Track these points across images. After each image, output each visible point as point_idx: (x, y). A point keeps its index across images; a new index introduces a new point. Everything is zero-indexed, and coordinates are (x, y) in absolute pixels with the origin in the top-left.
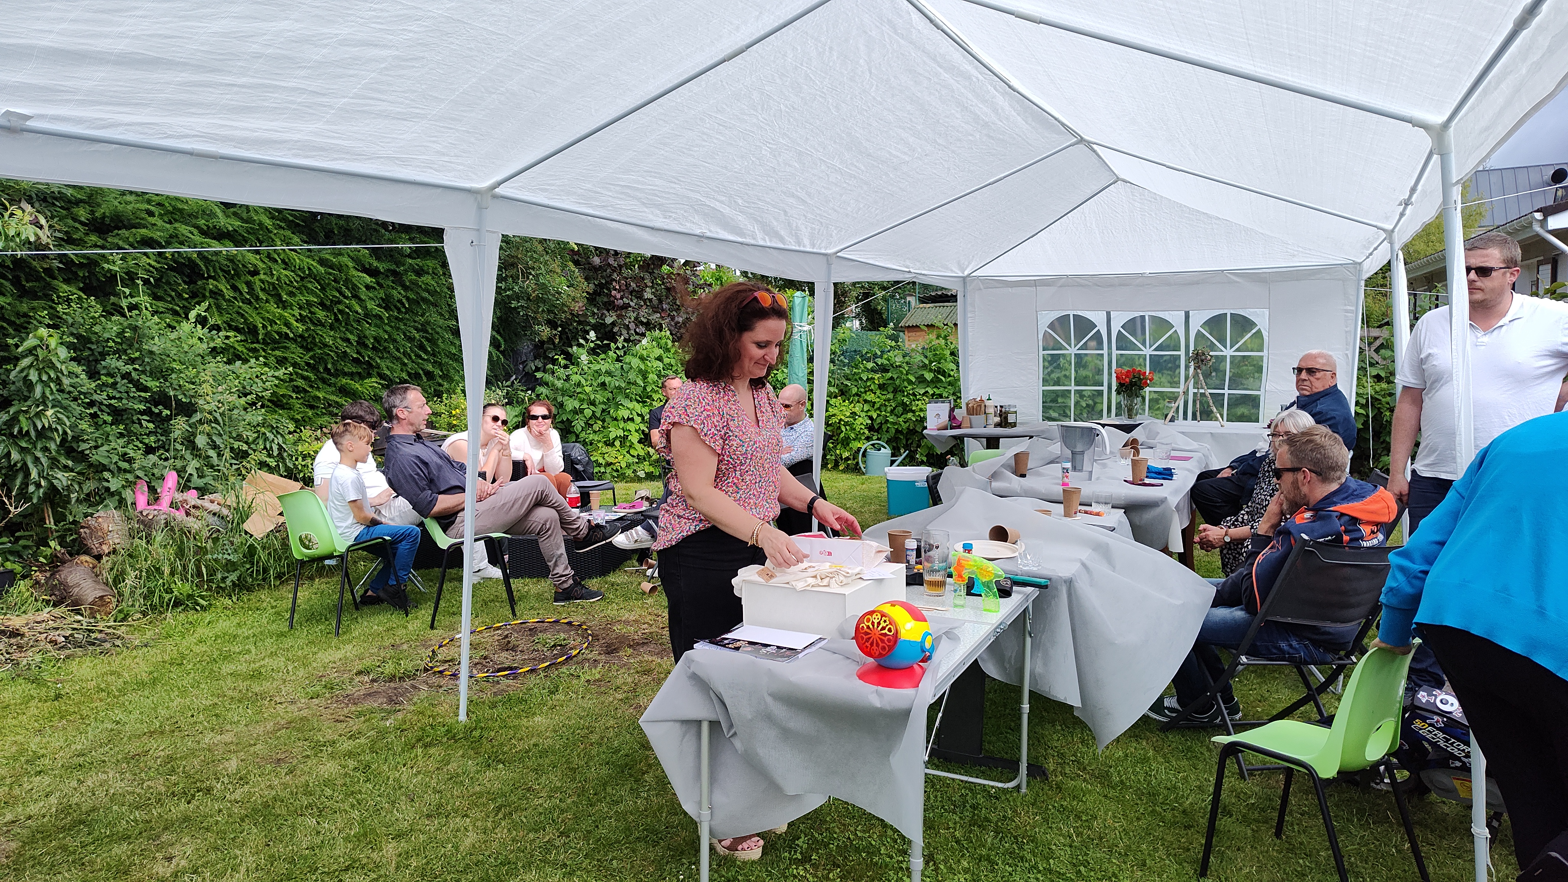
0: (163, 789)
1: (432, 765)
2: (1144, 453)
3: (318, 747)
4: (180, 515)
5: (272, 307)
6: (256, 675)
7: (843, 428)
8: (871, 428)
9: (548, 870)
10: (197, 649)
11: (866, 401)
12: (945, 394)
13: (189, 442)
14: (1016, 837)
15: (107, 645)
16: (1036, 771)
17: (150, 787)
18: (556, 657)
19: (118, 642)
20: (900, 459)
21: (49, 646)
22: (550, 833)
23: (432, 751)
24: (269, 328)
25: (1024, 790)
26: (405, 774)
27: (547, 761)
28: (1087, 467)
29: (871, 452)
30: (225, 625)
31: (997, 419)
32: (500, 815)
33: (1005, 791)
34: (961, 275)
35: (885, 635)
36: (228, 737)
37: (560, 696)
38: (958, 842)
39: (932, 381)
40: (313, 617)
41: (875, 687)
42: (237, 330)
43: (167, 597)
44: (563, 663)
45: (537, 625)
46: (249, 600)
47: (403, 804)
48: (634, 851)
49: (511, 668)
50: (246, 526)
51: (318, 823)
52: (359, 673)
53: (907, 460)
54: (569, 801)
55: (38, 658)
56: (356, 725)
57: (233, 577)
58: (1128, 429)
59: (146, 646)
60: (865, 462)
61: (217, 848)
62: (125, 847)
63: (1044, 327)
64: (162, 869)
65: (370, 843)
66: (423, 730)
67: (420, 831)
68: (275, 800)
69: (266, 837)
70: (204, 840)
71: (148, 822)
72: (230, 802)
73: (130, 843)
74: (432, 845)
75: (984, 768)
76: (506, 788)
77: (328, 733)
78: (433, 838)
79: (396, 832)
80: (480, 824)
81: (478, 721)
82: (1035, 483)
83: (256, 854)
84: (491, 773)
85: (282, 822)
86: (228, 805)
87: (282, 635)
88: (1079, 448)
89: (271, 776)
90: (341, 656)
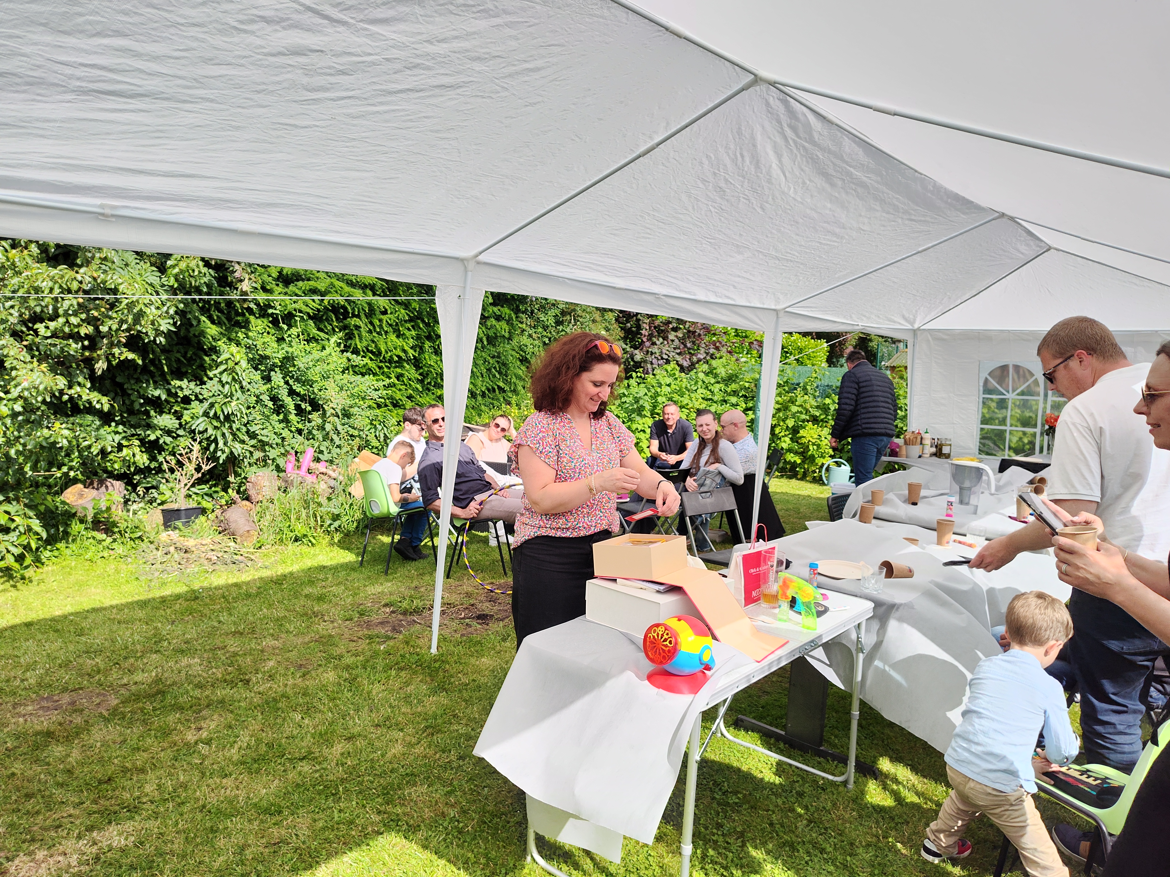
0: (220, 676)
1: (397, 685)
3: (330, 659)
6: (321, 598)
13: (322, 429)
15: (242, 565)
16: (867, 769)
17: (214, 673)
19: (249, 564)
21: (206, 562)
23: (403, 674)
25: (851, 786)
26: (377, 688)
28: (973, 500)
29: (833, 466)
31: (934, 450)
32: (425, 734)
33: (833, 783)
35: (666, 646)
36: (278, 643)
38: (771, 824)
40: (376, 560)
42: (372, 352)
46: (344, 542)
47: (365, 712)
50: (352, 489)
51: (302, 718)
52: (386, 605)
55: (196, 570)
56: (362, 645)
57: (336, 524)
60: (828, 476)
61: (230, 727)
62: (177, 715)
63: (985, 375)
64: (191, 737)
65: (327, 741)
66: (403, 656)
67: (366, 736)
68: (283, 696)
69: (263, 724)
70: (226, 719)
71: (199, 699)
72: (255, 693)
73: (182, 713)
74: (368, 750)
75: (822, 759)
76: (439, 712)
77: (340, 649)
78: (371, 744)
79: (349, 735)
80: (408, 738)
81: (442, 655)
82: (921, 511)
83: (252, 736)
84: (435, 698)
85: (279, 713)
86: (253, 695)
87: (353, 569)
88: (967, 484)
89: (290, 677)
90: (380, 590)
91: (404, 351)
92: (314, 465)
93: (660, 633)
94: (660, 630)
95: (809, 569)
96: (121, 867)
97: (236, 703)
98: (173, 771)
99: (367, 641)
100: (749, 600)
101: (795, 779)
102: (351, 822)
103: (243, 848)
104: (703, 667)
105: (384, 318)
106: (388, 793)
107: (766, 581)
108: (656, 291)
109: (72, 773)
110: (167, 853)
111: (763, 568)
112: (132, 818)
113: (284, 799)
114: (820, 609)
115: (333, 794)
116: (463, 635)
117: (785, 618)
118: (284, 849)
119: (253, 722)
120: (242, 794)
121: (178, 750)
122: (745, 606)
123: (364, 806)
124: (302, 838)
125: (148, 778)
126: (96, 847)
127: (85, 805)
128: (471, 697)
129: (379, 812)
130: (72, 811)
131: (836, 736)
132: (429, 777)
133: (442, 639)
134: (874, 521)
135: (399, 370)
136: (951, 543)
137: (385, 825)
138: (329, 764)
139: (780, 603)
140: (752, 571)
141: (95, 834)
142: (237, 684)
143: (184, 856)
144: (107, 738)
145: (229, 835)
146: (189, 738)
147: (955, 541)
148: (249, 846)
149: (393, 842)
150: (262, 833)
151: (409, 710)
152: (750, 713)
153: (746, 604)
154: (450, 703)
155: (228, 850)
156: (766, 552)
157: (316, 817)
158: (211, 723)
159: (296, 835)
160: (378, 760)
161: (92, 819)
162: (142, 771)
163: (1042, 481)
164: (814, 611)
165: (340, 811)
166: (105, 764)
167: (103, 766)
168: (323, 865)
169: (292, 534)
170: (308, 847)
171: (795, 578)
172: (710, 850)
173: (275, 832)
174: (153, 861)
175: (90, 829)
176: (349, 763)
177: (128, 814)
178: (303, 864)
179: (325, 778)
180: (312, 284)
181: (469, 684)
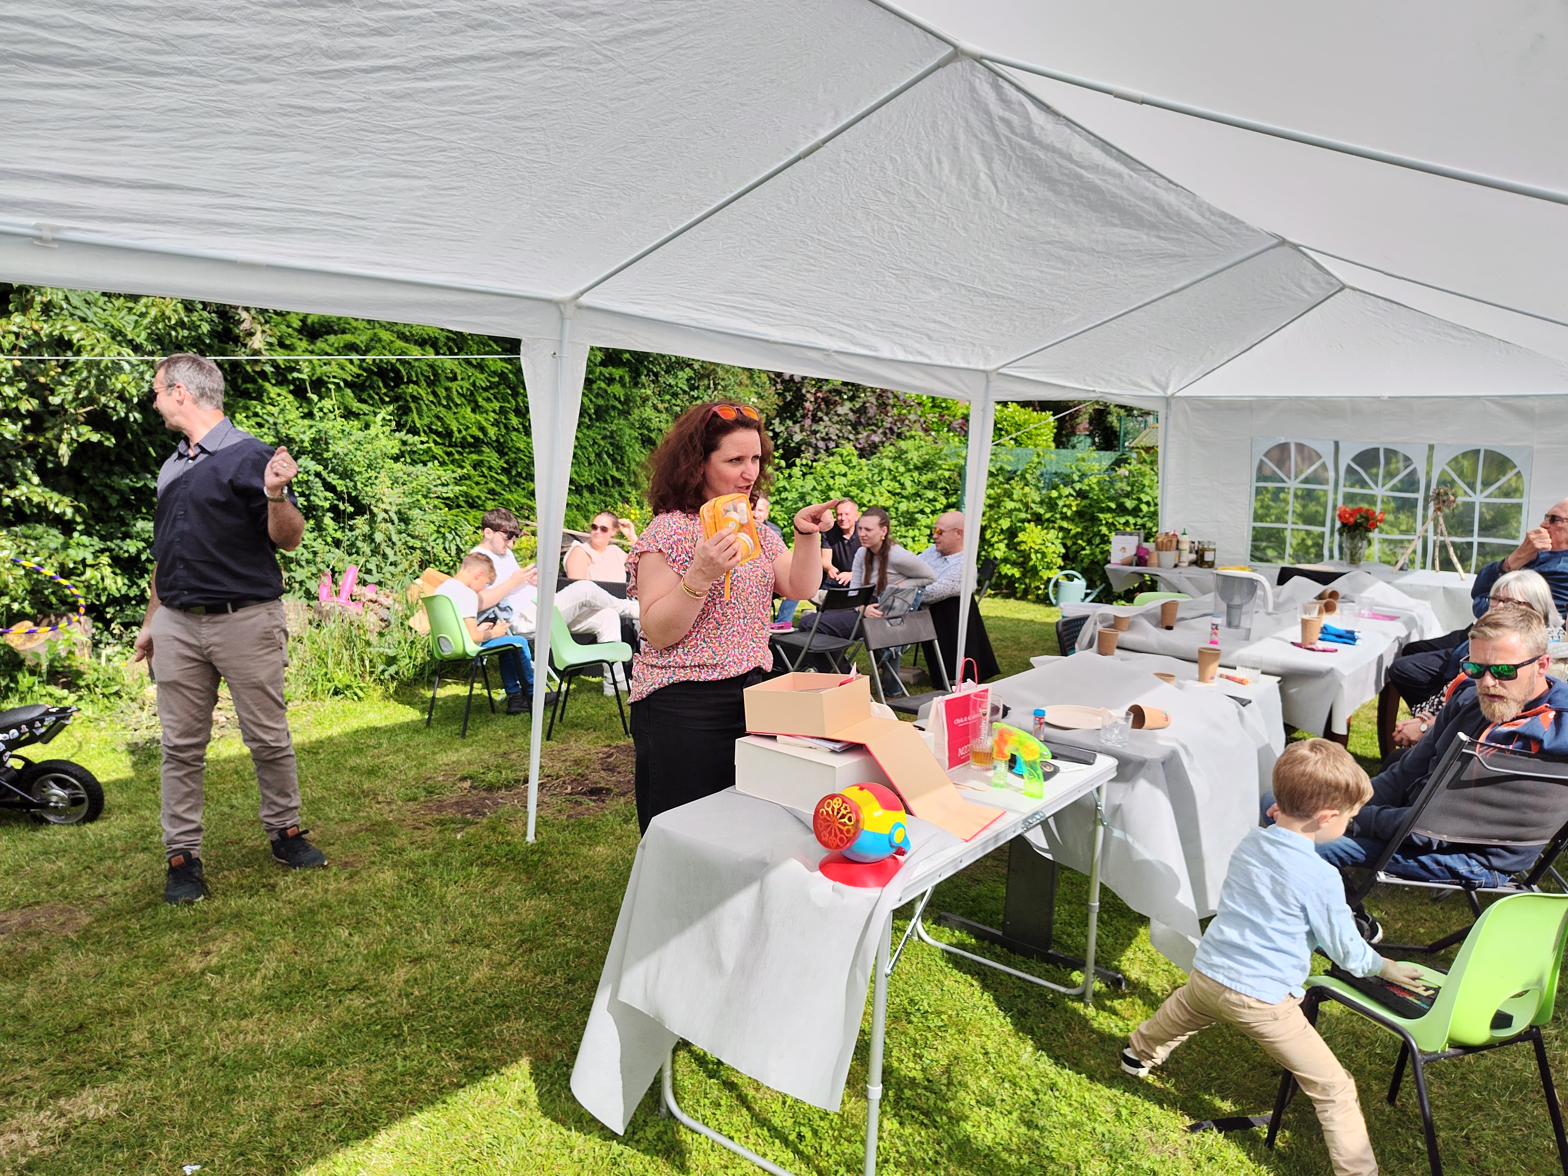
1: (480, 886)
3: (386, 853)
5: (468, 413)
7: (1033, 556)
8: (1065, 557)
11: (1061, 529)
13: (369, 538)
17: (225, 877)
20: (1094, 594)
22: (559, 978)
23: (488, 871)
24: (464, 432)
25: (1089, 1000)
26: (453, 891)
29: (1064, 582)
30: (374, 716)
31: (1193, 557)
32: (521, 951)
33: (1066, 998)
34: (1162, 395)
35: (844, 824)
42: (435, 433)
46: (404, 694)
47: (436, 925)
49: (603, 789)
50: (413, 622)
51: (350, 934)
52: (464, 779)
54: (594, 943)
56: (432, 833)
57: (392, 670)
60: (1056, 594)
61: (250, 949)
62: (176, 936)
63: (1259, 455)
64: (195, 964)
65: (386, 964)
66: (488, 847)
67: (438, 957)
68: (322, 905)
69: (296, 944)
70: (243, 939)
71: (206, 913)
72: (284, 902)
73: (182, 932)
74: (442, 975)
75: (1051, 966)
76: (539, 921)
77: (401, 840)
78: (446, 967)
79: (415, 956)
80: (497, 957)
81: (542, 844)
82: (1179, 638)
83: (280, 961)
84: (533, 902)
85: (318, 929)
86: (280, 905)
87: (417, 731)
88: (1237, 601)
89: (332, 879)
90: (455, 759)
91: (482, 429)
92: (358, 590)
93: (836, 807)
94: (836, 803)
95: (1033, 717)
96: (99, 1145)
97: (258, 918)
98: (170, 1012)
99: (438, 828)
100: (955, 760)
101: (1016, 992)
102: (421, 1073)
103: (271, 1113)
104: (894, 850)
105: (454, 385)
106: (471, 1032)
107: (976, 733)
108: (824, 345)
109: (28, 1020)
110: (165, 1124)
111: (973, 717)
112: (114, 1079)
113: (327, 1045)
114: (1048, 769)
115: (395, 1036)
116: (570, 817)
117: (1002, 782)
118: (329, 1111)
119: (282, 941)
120: (268, 1040)
121: (177, 983)
122: (950, 767)
123: (438, 1051)
124: (353, 1097)
125: (136, 1023)
126: (64, 1120)
127: (47, 1063)
128: (582, 899)
129: (459, 1058)
130: (29, 1072)
131: (1069, 935)
132: (527, 1009)
133: (542, 823)
134: (1118, 652)
135: (475, 457)
136: (1216, 678)
137: (467, 1075)
138: (389, 995)
139: (996, 763)
140: (958, 721)
141: (62, 1102)
142: (258, 891)
143: (188, 1127)
144: (77, 970)
145: (252, 1097)
146: (192, 966)
147: (1221, 676)
148: (280, 1109)
149: (479, 1097)
150: (297, 1092)
151: (497, 920)
152: (957, 908)
153: (951, 766)
154: (554, 908)
155: (250, 1116)
156: (976, 695)
157: (373, 1067)
158: (223, 945)
159: (345, 1093)
160: (456, 988)
161: (57, 1081)
162: (128, 1013)
163: (1334, 595)
164: (1040, 772)
165: (405, 1058)
166: (75, 1006)
167: (71, 1008)
168: (383, 1132)
169: (329, 685)
170: (361, 1109)
171: (1016, 730)
172: (906, 1091)
173: (317, 1090)
174: (146, 1136)
175: (55, 1095)
176: (417, 993)
177: (108, 1073)
178: (355, 1132)
179: (383, 1014)
180: (348, 337)
181: (579, 882)
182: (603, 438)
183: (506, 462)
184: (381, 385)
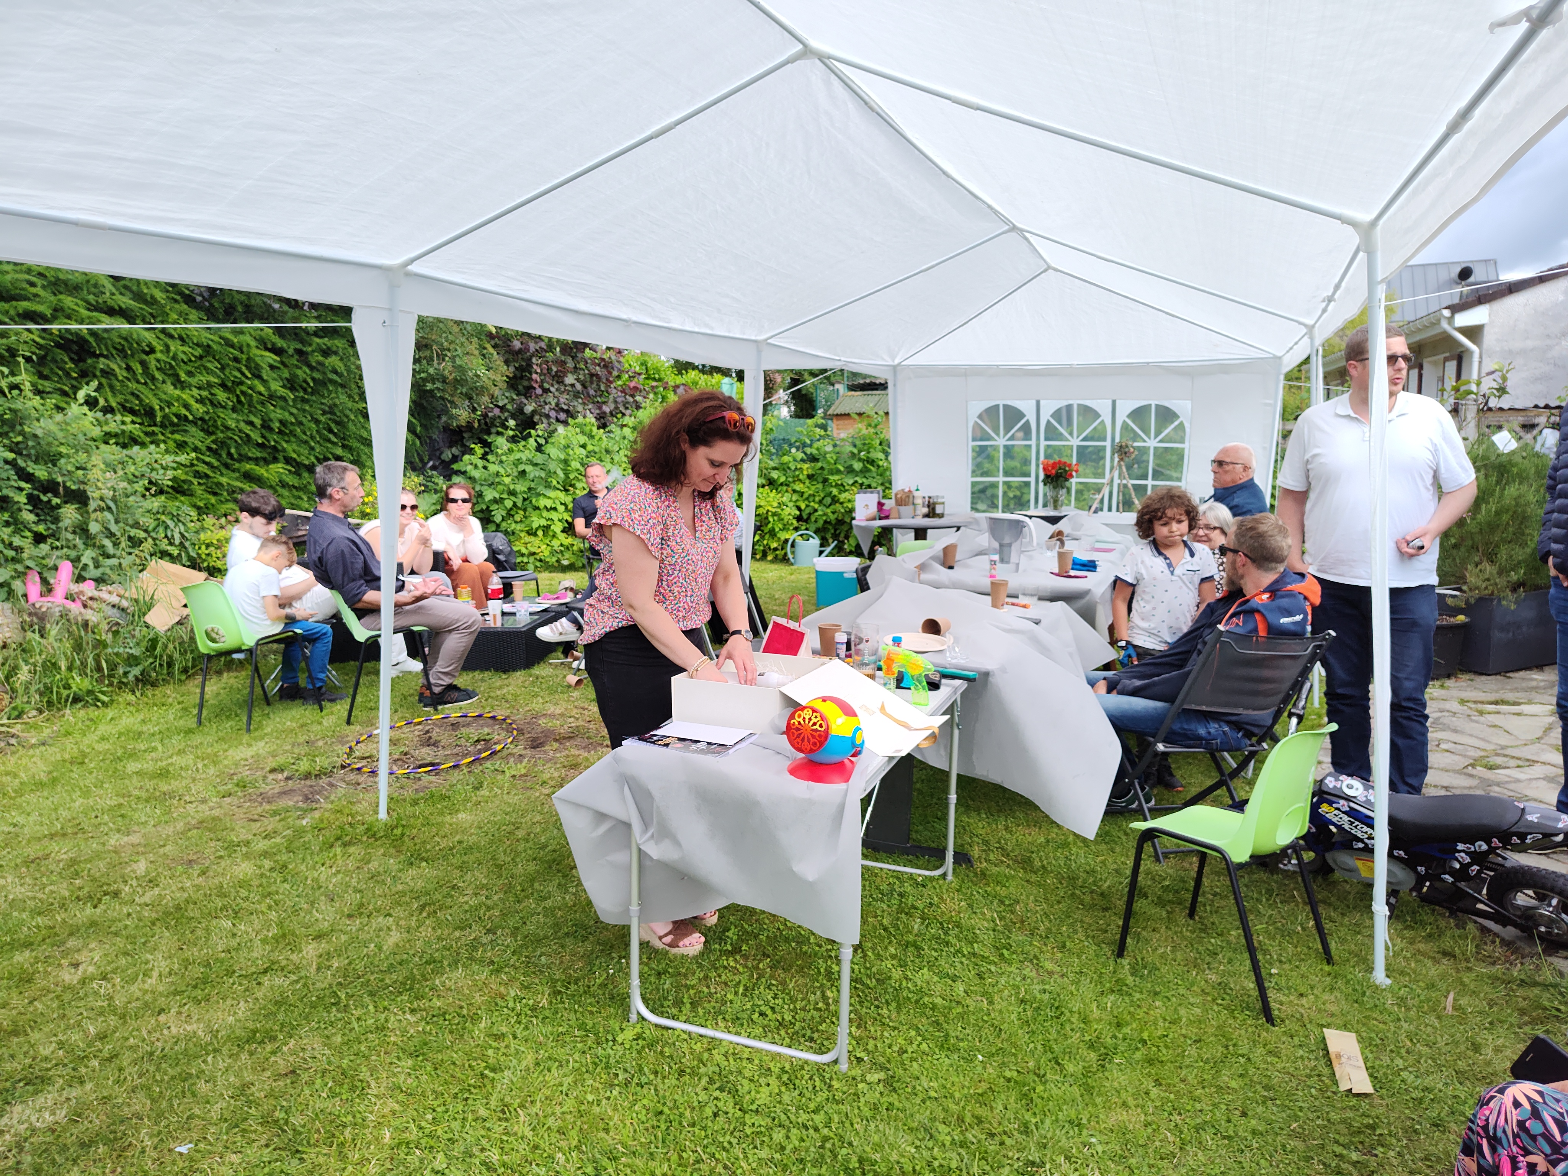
0: (67, 894)
1: (351, 864)
2: (1069, 545)
3: (231, 847)
4: (75, 608)
5: (169, 388)
7: (771, 519)
8: (799, 519)
9: (475, 967)
10: (100, 747)
11: (794, 491)
12: (874, 485)
13: (82, 530)
14: (941, 923)
16: (962, 858)
17: (52, 892)
18: (480, 752)
20: (828, 550)
22: (476, 931)
24: (167, 410)
26: (324, 873)
27: (472, 857)
28: (1014, 558)
29: (799, 540)
30: (129, 720)
31: (925, 510)
32: (424, 914)
33: (932, 879)
34: (891, 363)
35: (816, 730)
36: (135, 839)
37: (484, 792)
38: (885, 929)
39: (861, 471)
40: (222, 713)
41: (806, 782)
42: (132, 412)
43: (65, 693)
44: (487, 758)
45: (461, 720)
46: (154, 695)
47: (323, 904)
48: (563, 947)
49: (432, 764)
50: (150, 618)
51: (234, 925)
52: (273, 771)
53: (835, 551)
54: (496, 898)
56: (271, 824)
57: (136, 671)
58: (1053, 520)
59: (44, 744)
60: (793, 553)
61: (127, 953)
62: (28, 954)
63: (973, 418)
64: (69, 977)
65: (289, 944)
66: (342, 829)
67: (341, 931)
68: (187, 902)
70: (112, 945)
72: (139, 905)
75: (911, 857)
76: (430, 887)
77: (242, 833)
78: (354, 938)
79: (316, 933)
80: (403, 923)
81: (401, 820)
82: (961, 575)
83: (169, 958)
84: (415, 871)
85: (195, 925)
86: (137, 908)
87: (190, 731)
88: (1007, 540)
89: (183, 878)
90: (253, 753)
91: (186, 406)
92: (75, 588)
93: (807, 717)
94: (807, 714)
97: (117, 923)
99: (276, 817)
101: (891, 881)
102: (382, 1029)
103: (243, 1089)
104: (855, 750)
106: (412, 988)
108: (624, 317)
110: (130, 1118)
112: (42, 1091)
113: (268, 1022)
118: (305, 1076)
120: (200, 1028)
121: (58, 997)
124: (323, 1059)
125: (34, 1039)
126: (7, 1135)
136: (1005, 606)
142: (100, 899)
145: (212, 1079)
146: (66, 979)
147: (1009, 604)
148: (251, 1083)
151: (386, 891)
154: (439, 873)
155: (221, 1095)
157: (327, 1033)
158: (92, 955)
159: (311, 1058)
164: (924, 684)
169: (67, 692)
170: (338, 1068)
176: (336, 964)
179: (311, 987)
180: (25, 304)
181: (454, 847)
182: (324, 413)
183: (213, 442)
184: (67, 359)
